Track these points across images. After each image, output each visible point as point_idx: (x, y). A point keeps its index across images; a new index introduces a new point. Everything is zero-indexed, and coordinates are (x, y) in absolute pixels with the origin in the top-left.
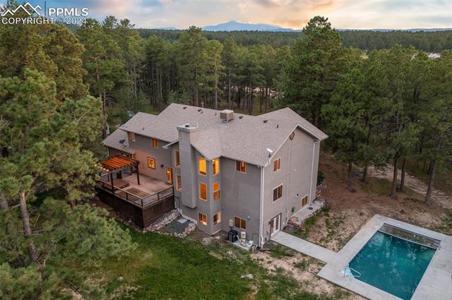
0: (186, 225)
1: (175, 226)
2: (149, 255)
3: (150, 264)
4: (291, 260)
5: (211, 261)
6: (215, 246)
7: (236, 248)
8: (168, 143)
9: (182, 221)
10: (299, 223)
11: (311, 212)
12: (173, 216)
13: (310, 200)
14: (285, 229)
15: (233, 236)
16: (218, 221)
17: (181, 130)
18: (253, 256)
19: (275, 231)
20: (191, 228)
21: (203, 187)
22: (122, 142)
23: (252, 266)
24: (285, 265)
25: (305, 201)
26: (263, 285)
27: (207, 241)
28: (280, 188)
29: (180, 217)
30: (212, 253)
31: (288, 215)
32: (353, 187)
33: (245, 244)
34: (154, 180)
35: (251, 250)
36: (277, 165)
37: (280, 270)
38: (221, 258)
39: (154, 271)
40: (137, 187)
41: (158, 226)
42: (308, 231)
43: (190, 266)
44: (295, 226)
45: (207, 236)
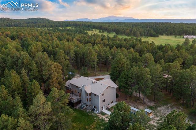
0: (83, 107)
1: (81, 107)
2: (75, 114)
3: (75, 116)
4: (105, 116)
5: (88, 115)
6: (89, 112)
7: (94, 113)
8: (80, 88)
9: (83, 106)
10: (110, 108)
11: (114, 105)
12: (80, 105)
13: (114, 102)
14: (106, 109)
15: (93, 110)
16: (91, 107)
17: (83, 86)
18: (97, 115)
19: (104, 109)
20: (85, 108)
21: (87, 99)
22: (69, 85)
23: (97, 117)
24: (104, 117)
25: (112, 102)
26: (98, 121)
27: (88, 111)
28: (104, 100)
29: (82, 105)
30: (89, 114)
31: (107, 106)
32: (127, 99)
33: (96, 112)
34: (76, 95)
35: (97, 113)
36: (103, 95)
37: (102, 118)
38: (90, 115)
39: (76, 117)
40: (72, 97)
41: (77, 107)
42: (111, 109)
43: (83, 116)
44: (109, 108)
45: (88, 110)
